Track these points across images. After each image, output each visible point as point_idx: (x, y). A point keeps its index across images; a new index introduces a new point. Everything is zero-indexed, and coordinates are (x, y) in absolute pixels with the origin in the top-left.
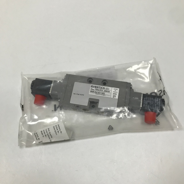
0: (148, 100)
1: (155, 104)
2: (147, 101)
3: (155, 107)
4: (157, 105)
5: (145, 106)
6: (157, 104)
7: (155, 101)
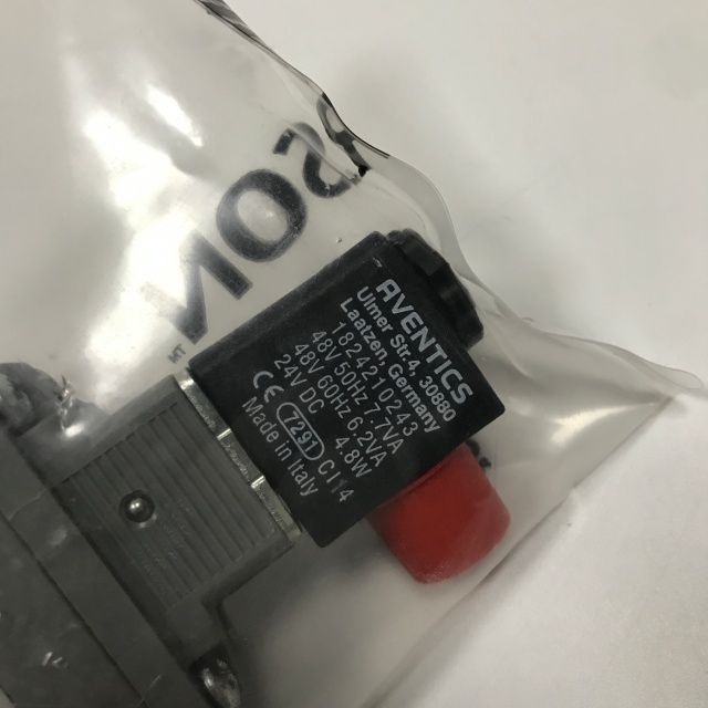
0: (292, 395)
1: (383, 372)
2: (287, 412)
3: (407, 408)
4: (414, 365)
5: (320, 481)
6: (403, 351)
7: (367, 351)
